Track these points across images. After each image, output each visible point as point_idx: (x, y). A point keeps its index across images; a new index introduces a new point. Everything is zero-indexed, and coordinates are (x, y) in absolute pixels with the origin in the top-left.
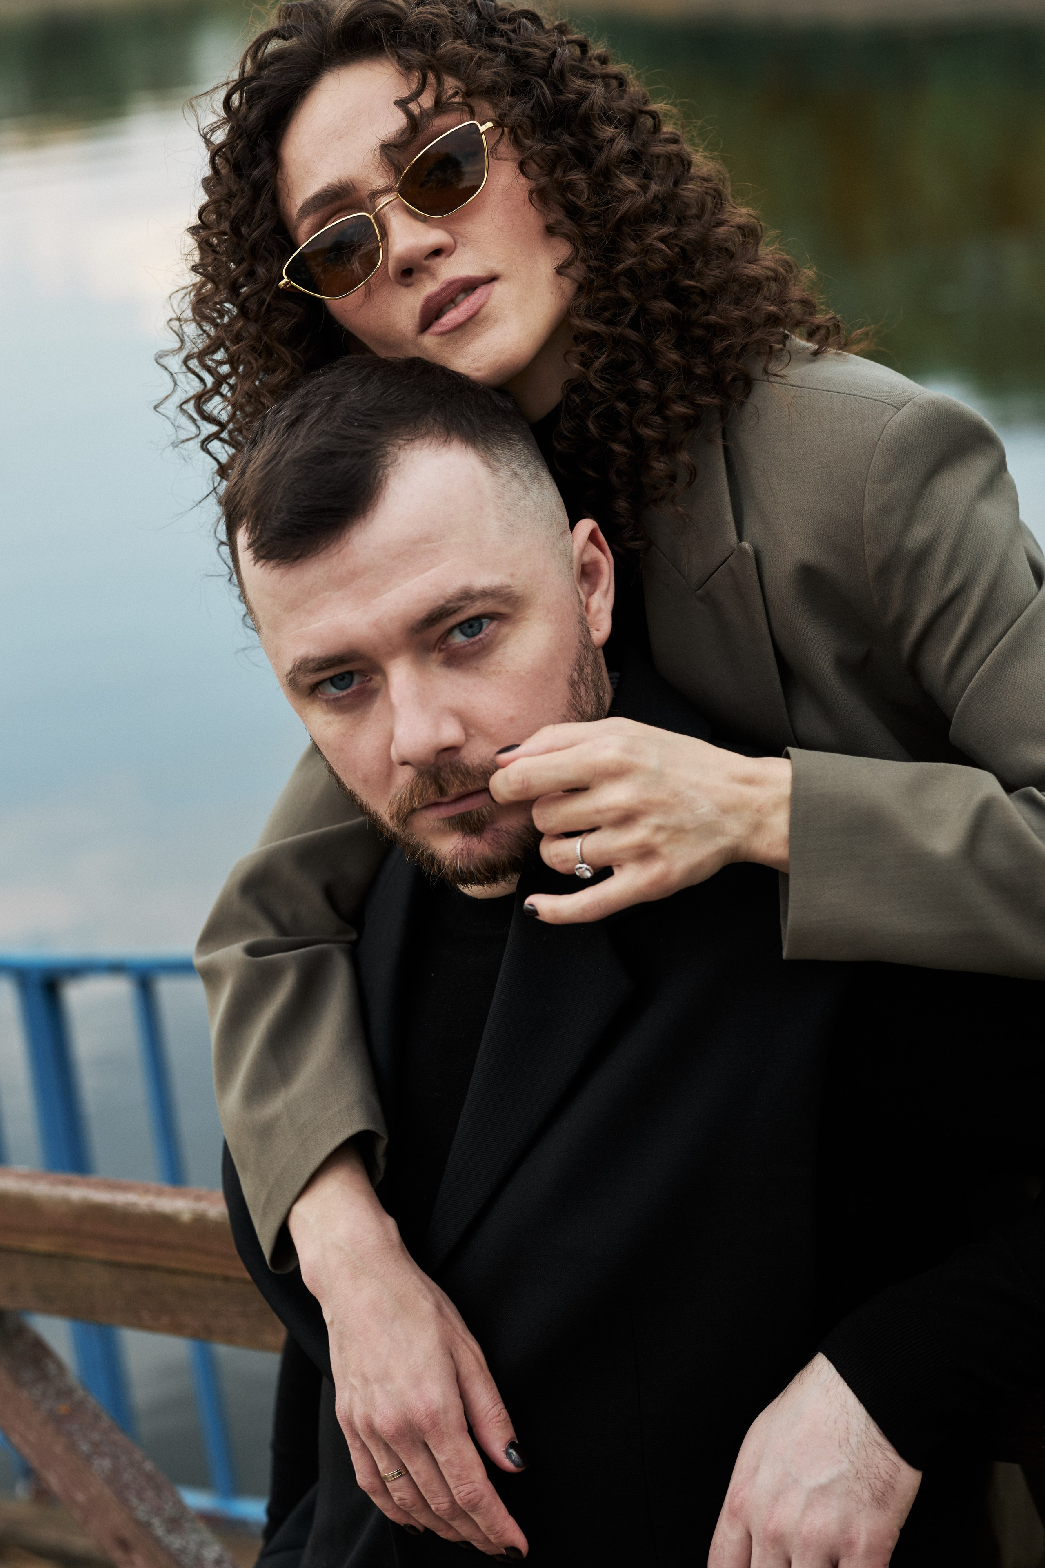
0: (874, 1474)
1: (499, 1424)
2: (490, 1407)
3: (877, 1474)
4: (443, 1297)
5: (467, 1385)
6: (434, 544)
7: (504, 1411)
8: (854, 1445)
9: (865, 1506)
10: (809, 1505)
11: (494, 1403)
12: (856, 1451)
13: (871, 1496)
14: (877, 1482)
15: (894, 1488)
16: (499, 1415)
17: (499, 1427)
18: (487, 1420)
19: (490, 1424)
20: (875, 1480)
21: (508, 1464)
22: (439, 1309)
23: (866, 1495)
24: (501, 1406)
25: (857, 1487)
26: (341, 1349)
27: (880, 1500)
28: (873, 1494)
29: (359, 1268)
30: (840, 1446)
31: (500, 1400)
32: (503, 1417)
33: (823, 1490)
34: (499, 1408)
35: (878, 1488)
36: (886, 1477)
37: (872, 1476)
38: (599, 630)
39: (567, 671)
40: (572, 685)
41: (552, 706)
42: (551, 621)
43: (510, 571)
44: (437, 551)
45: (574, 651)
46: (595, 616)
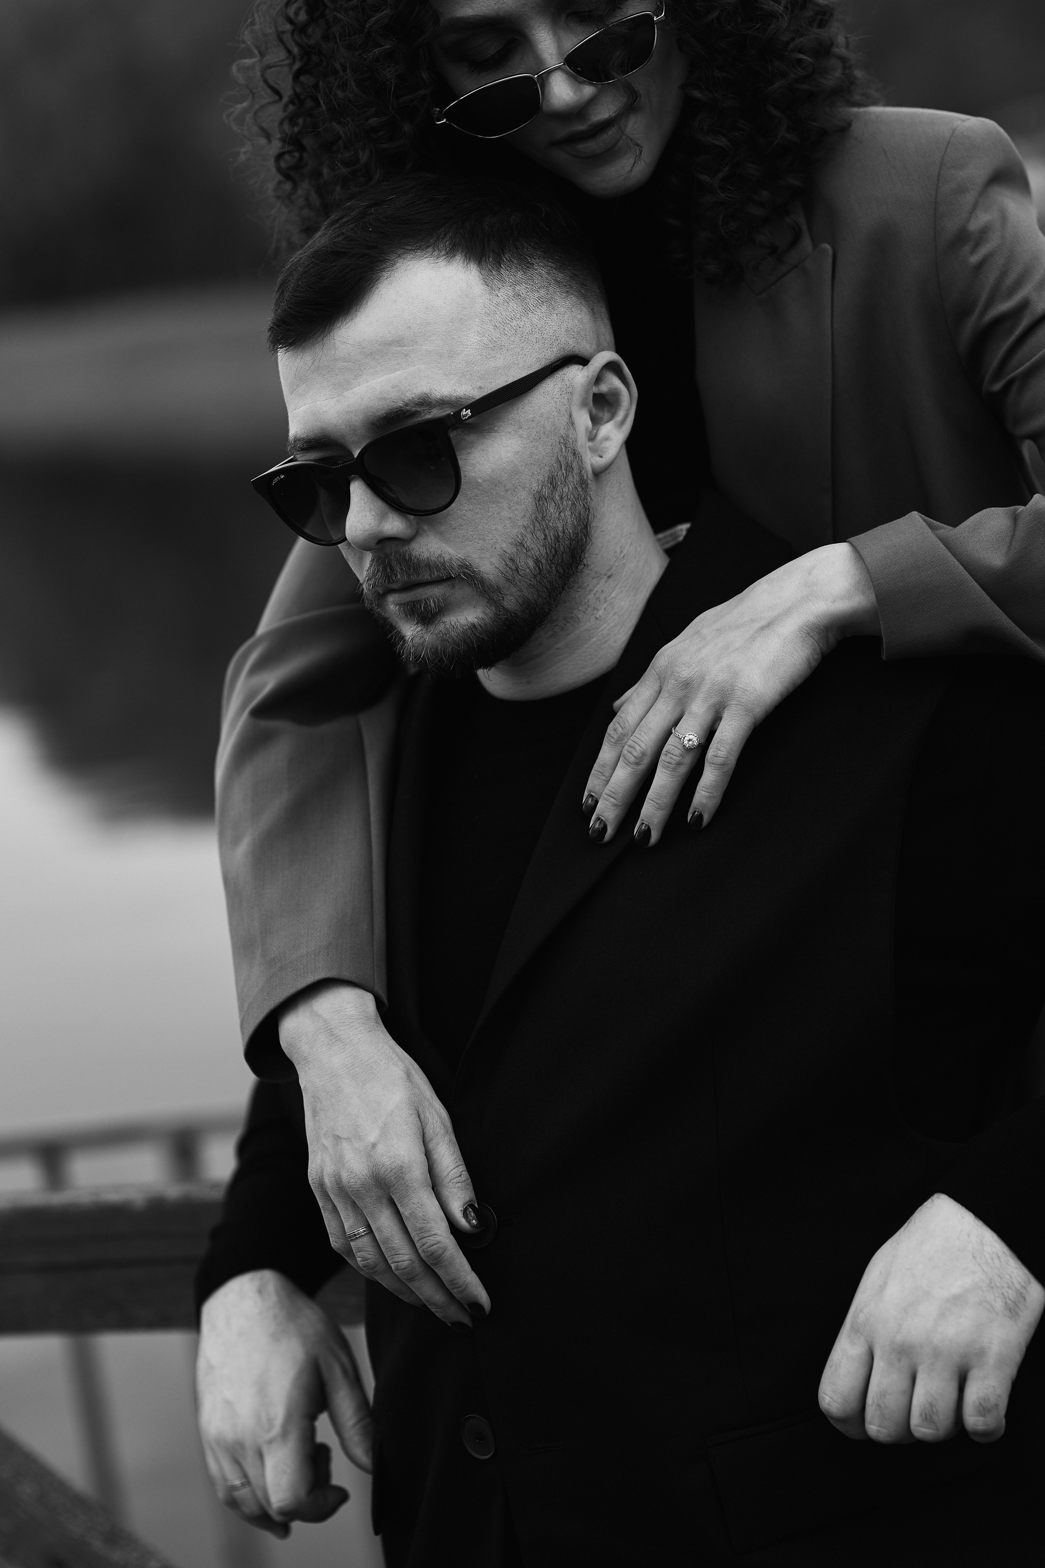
0: (1008, 1283)
1: (459, 1184)
2: (452, 1168)
3: (1010, 1283)
4: (413, 1066)
5: (431, 1146)
6: (406, 348)
7: (465, 1174)
8: (988, 1256)
9: (997, 1314)
10: (942, 1315)
11: (456, 1165)
12: (990, 1261)
13: (1004, 1305)
14: (1010, 1292)
15: (1024, 1298)
16: (461, 1175)
17: (458, 1187)
18: (448, 1180)
19: (451, 1183)
20: (1007, 1289)
21: (463, 1222)
22: (408, 1075)
23: (999, 1305)
24: (463, 1168)
25: (990, 1297)
26: (315, 1113)
27: (1013, 1310)
28: (1006, 1303)
29: (335, 1036)
30: (974, 1257)
31: (462, 1162)
32: (464, 1179)
33: (957, 1300)
34: (461, 1170)
35: (1011, 1297)
36: (1018, 1287)
37: (1006, 1285)
38: (601, 457)
39: (535, 487)
40: (540, 499)
41: (511, 515)
42: (521, 437)
43: (479, 384)
44: (406, 355)
45: (547, 468)
46: (601, 443)
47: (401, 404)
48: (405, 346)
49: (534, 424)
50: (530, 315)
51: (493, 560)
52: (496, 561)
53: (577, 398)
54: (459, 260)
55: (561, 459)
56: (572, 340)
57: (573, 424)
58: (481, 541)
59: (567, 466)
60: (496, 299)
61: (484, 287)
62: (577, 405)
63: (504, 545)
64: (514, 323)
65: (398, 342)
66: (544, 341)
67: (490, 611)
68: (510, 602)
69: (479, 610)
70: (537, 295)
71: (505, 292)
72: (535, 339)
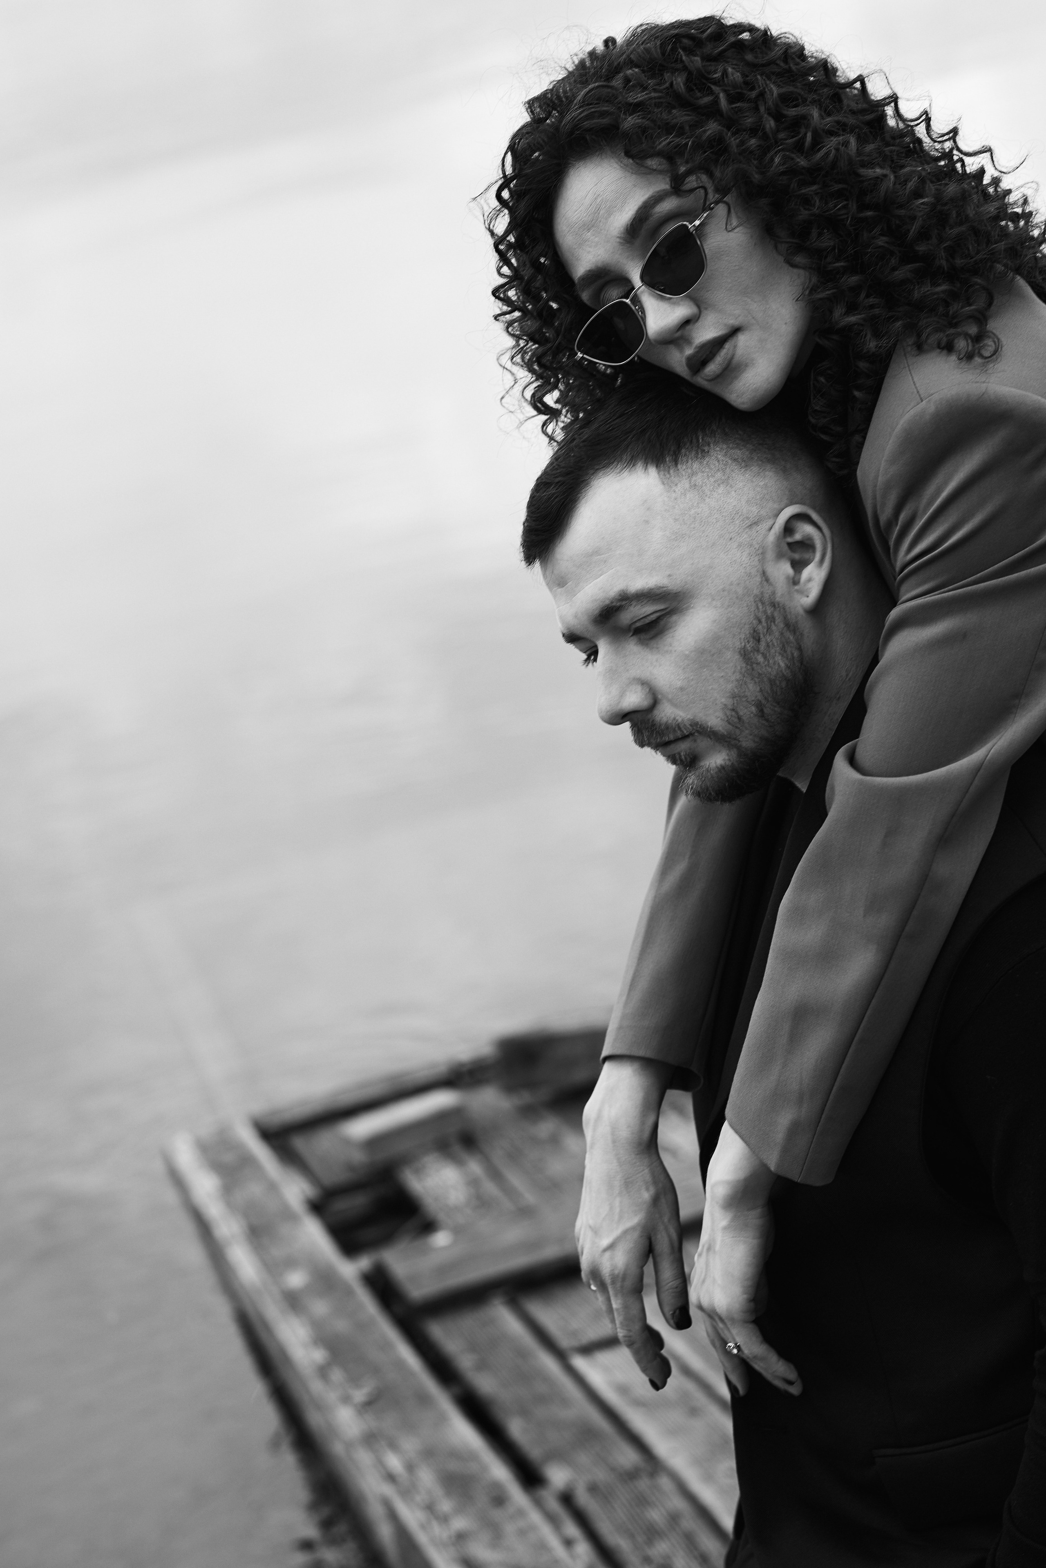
1: (674, 1294)
2: (671, 1280)
7: (682, 1285)
11: (675, 1278)
16: (677, 1287)
17: (673, 1296)
18: (665, 1289)
19: (667, 1292)
24: (681, 1281)
31: (681, 1276)
32: (679, 1290)
34: (678, 1282)
38: (808, 597)
39: (738, 645)
40: (745, 655)
41: (722, 674)
42: (715, 607)
43: (668, 573)
44: (605, 562)
45: (747, 626)
46: (805, 585)
47: (607, 602)
48: (603, 554)
49: (726, 593)
50: (707, 500)
51: (717, 714)
52: (720, 714)
53: (770, 555)
54: (640, 466)
55: (760, 615)
56: (755, 507)
57: (767, 580)
58: (702, 702)
59: (767, 618)
60: (674, 495)
61: (662, 487)
62: (772, 560)
63: (723, 700)
64: (693, 511)
65: (596, 552)
66: (724, 519)
67: (734, 753)
68: (748, 742)
69: (724, 754)
70: (712, 480)
71: (684, 484)
72: (714, 520)
